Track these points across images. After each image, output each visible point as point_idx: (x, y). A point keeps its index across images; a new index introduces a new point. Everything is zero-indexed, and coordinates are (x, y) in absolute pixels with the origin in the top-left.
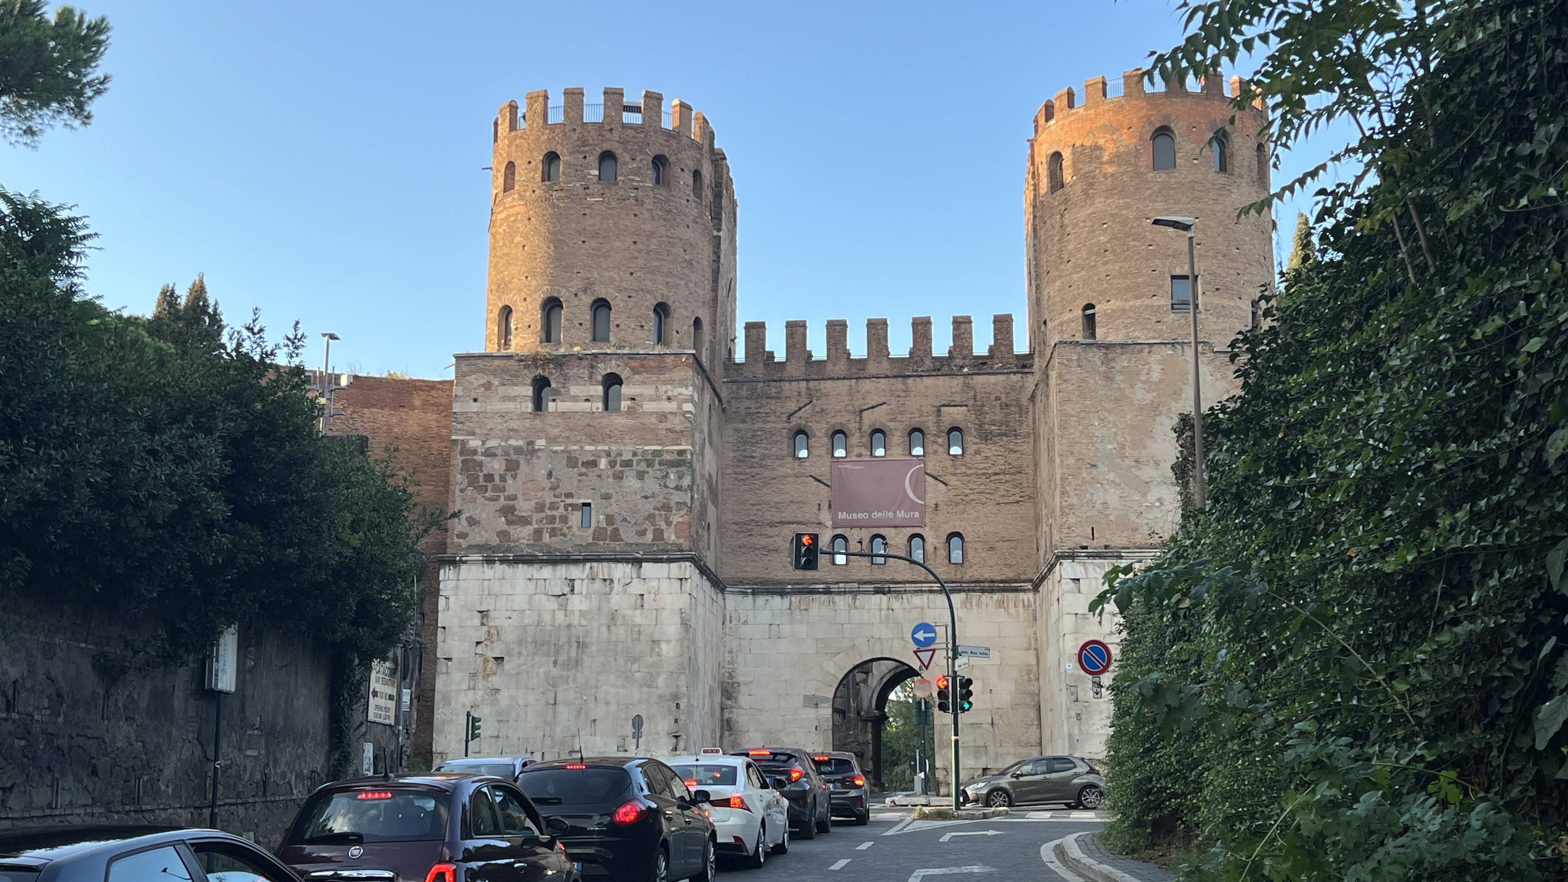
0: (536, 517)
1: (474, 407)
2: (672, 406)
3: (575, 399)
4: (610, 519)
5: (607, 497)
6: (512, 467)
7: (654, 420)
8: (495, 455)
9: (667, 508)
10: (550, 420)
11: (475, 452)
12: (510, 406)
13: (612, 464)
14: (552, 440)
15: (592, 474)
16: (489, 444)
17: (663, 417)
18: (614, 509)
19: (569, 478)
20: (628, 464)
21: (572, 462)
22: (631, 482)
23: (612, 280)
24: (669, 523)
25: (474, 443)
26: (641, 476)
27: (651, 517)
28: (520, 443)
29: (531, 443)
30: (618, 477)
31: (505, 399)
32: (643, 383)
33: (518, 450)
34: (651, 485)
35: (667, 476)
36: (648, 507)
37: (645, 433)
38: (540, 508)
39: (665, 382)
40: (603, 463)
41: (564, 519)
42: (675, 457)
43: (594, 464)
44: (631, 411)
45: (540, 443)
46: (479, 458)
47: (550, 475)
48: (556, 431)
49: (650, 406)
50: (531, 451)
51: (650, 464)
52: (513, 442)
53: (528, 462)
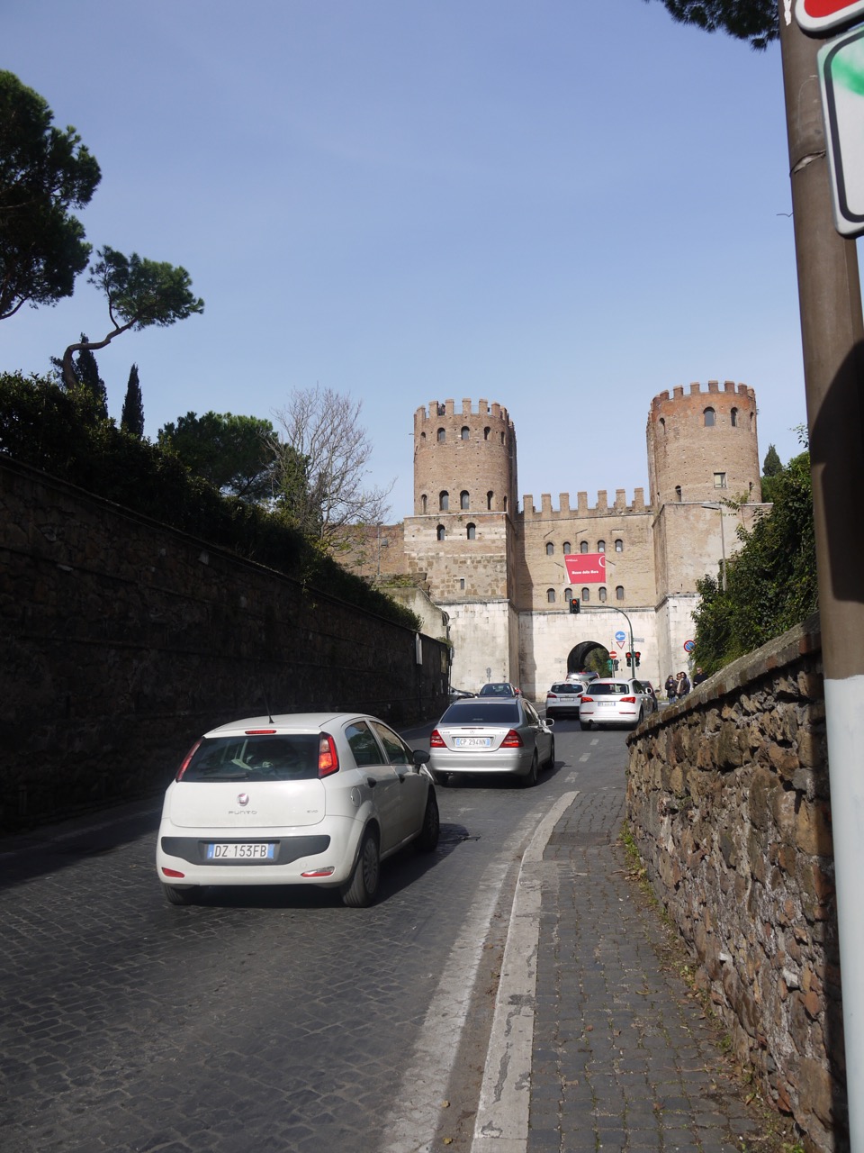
0: (442, 585)
1: (413, 539)
2: (497, 537)
3: (456, 534)
4: (472, 586)
5: (471, 576)
6: (430, 564)
7: (490, 543)
8: (422, 560)
9: (497, 580)
10: (445, 544)
11: (414, 559)
12: (428, 538)
13: (473, 562)
14: (446, 553)
15: (464, 566)
16: (420, 555)
17: (494, 541)
18: (474, 582)
19: (454, 569)
20: (479, 562)
21: (455, 561)
22: (481, 569)
23: (469, 482)
24: (498, 587)
25: (414, 555)
26: (485, 567)
27: (490, 584)
28: (433, 554)
29: (438, 554)
30: (476, 568)
31: (426, 535)
32: (484, 527)
33: (433, 557)
34: (490, 570)
35: (496, 567)
36: (489, 580)
37: (486, 548)
38: (443, 582)
39: (494, 526)
40: (469, 562)
41: (453, 586)
42: (499, 558)
43: (465, 562)
44: (480, 539)
45: (442, 554)
46: (416, 561)
47: (446, 567)
48: (448, 549)
49: (487, 537)
50: (437, 558)
51: (489, 562)
52: (430, 554)
53: (437, 562)
